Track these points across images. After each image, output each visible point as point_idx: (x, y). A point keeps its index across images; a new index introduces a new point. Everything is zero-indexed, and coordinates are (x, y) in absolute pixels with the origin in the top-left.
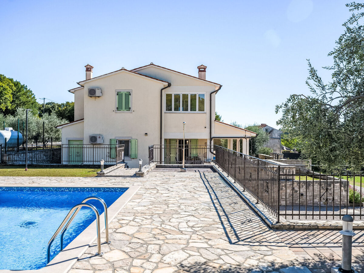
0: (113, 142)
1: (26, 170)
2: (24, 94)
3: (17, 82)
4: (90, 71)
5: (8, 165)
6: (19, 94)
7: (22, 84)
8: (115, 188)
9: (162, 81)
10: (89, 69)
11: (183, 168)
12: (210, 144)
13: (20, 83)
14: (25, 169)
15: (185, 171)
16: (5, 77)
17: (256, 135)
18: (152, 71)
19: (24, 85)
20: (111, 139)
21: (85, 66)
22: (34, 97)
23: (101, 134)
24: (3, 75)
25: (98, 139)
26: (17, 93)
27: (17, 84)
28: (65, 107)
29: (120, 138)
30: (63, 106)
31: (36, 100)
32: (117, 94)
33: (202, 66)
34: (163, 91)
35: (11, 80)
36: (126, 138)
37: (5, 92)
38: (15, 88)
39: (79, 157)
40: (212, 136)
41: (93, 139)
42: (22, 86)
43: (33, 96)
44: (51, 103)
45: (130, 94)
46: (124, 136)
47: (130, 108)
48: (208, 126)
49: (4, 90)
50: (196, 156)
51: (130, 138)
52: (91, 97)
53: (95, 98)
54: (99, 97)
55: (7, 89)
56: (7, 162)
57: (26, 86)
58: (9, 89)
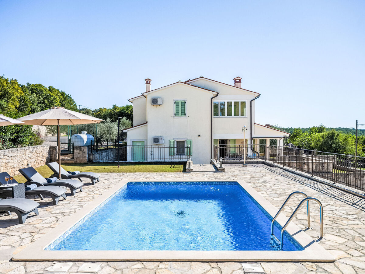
0: (172, 143)
1: (119, 167)
2: (69, 102)
3: (63, 92)
4: (149, 83)
5: (94, 163)
6: (64, 102)
7: (67, 94)
8: (225, 182)
9: (212, 91)
10: (148, 82)
11: (245, 163)
12: (251, 143)
13: (65, 93)
14: (117, 166)
15: (246, 166)
16: (54, 88)
17: (290, 135)
18: (202, 82)
19: (68, 95)
20: (170, 140)
21: (145, 80)
22: (75, 105)
23: (162, 136)
24: (53, 87)
25: (160, 140)
26: (63, 101)
27: (63, 94)
28: (99, 112)
29: (177, 139)
30: (97, 111)
31: (77, 107)
32: (175, 103)
33: (237, 77)
34: (213, 99)
35: (58, 90)
36: (183, 139)
37: (55, 101)
38: (61, 97)
39: (152, 156)
40: (252, 137)
41: (156, 140)
42: (67, 96)
43: (75, 103)
44: (84, 109)
45: (186, 103)
46: (181, 138)
47: (186, 114)
48: (249, 128)
49: (54, 99)
50: (235, 153)
51: (185, 139)
52: (153, 105)
53: (157, 106)
54: (160, 105)
55: (57, 98)
56: (93, 160)
57: (70, 95)
58: (58, 98)
